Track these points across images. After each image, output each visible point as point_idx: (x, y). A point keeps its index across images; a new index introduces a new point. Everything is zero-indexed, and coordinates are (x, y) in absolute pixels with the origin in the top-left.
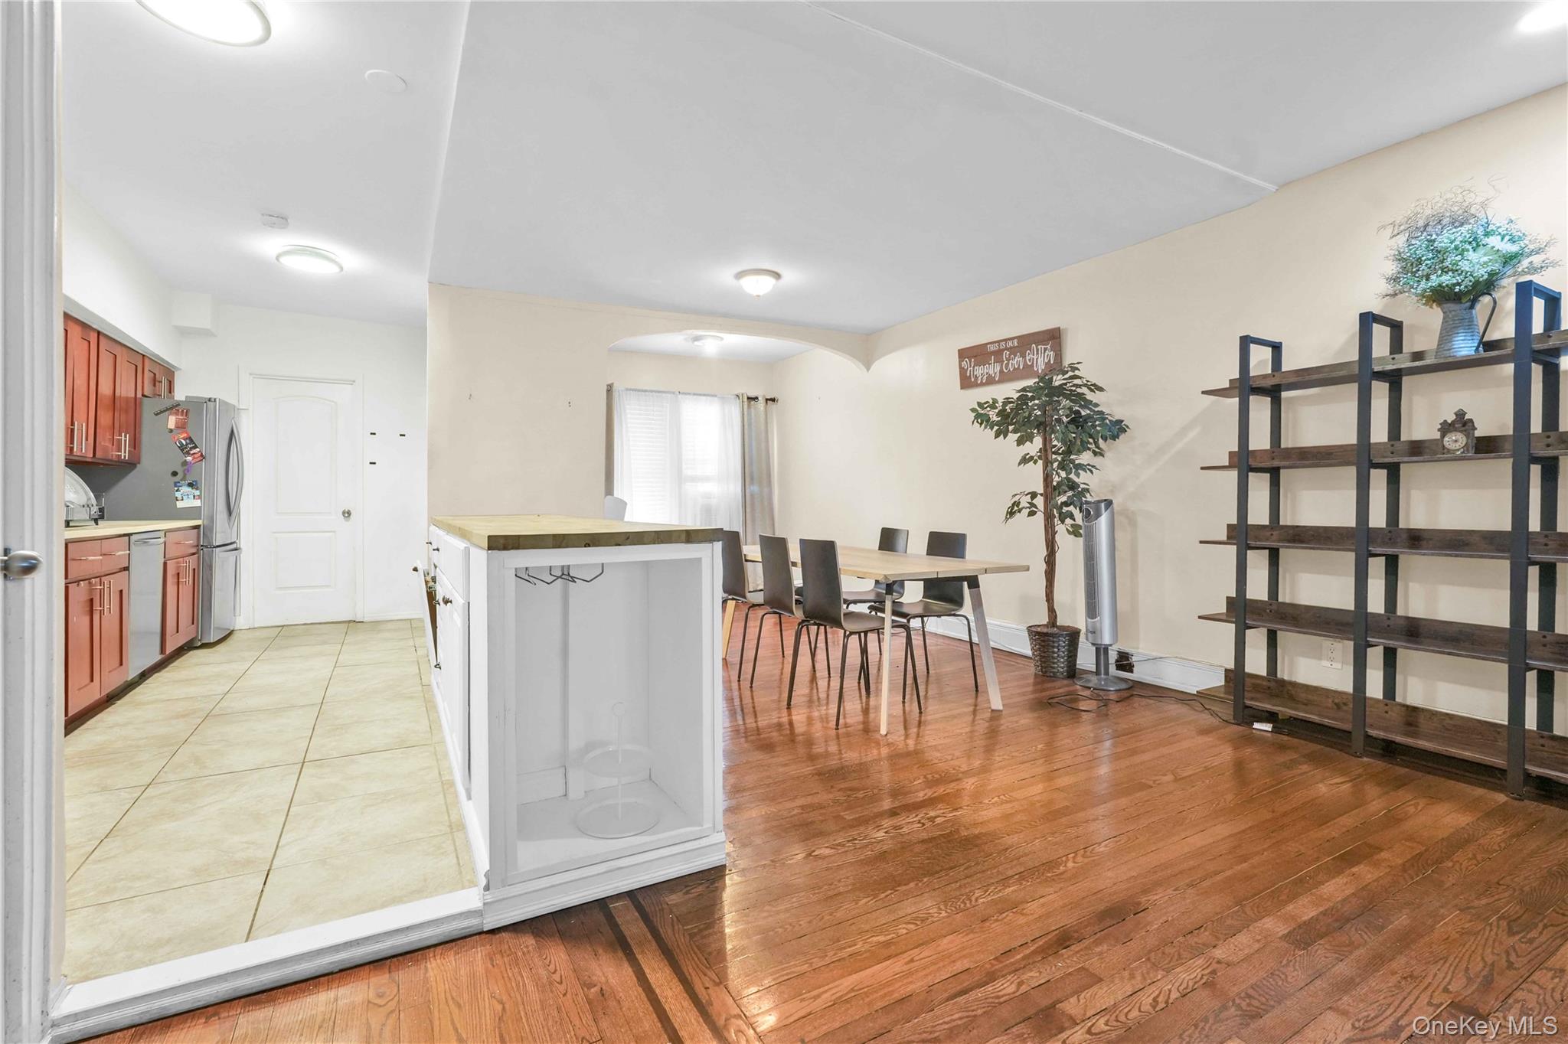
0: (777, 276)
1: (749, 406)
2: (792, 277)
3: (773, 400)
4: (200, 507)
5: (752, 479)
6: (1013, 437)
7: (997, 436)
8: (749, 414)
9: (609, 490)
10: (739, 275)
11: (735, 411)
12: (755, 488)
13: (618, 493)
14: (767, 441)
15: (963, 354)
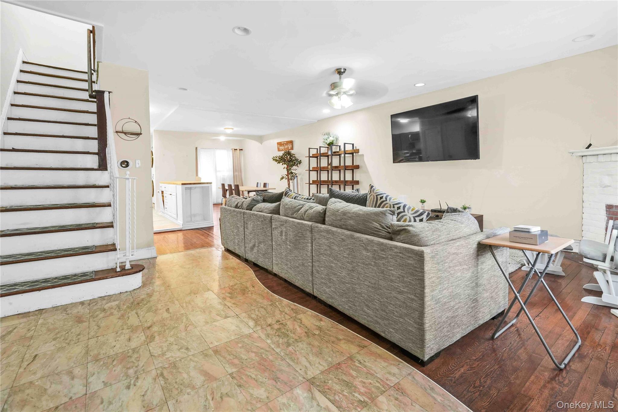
0: (233, 129)
1: (235, 152)
2: (235, 129)
3: (242, 150)
5: (236, 170)
6: (281, 163)
7: (278, 163)
8: (235, 154)
9: (197, 175)
10: (225, 129)
11: (231, 153)
12: (237, 173)
13: (199, 176)
14: (240, 161)
15: (278, 143)
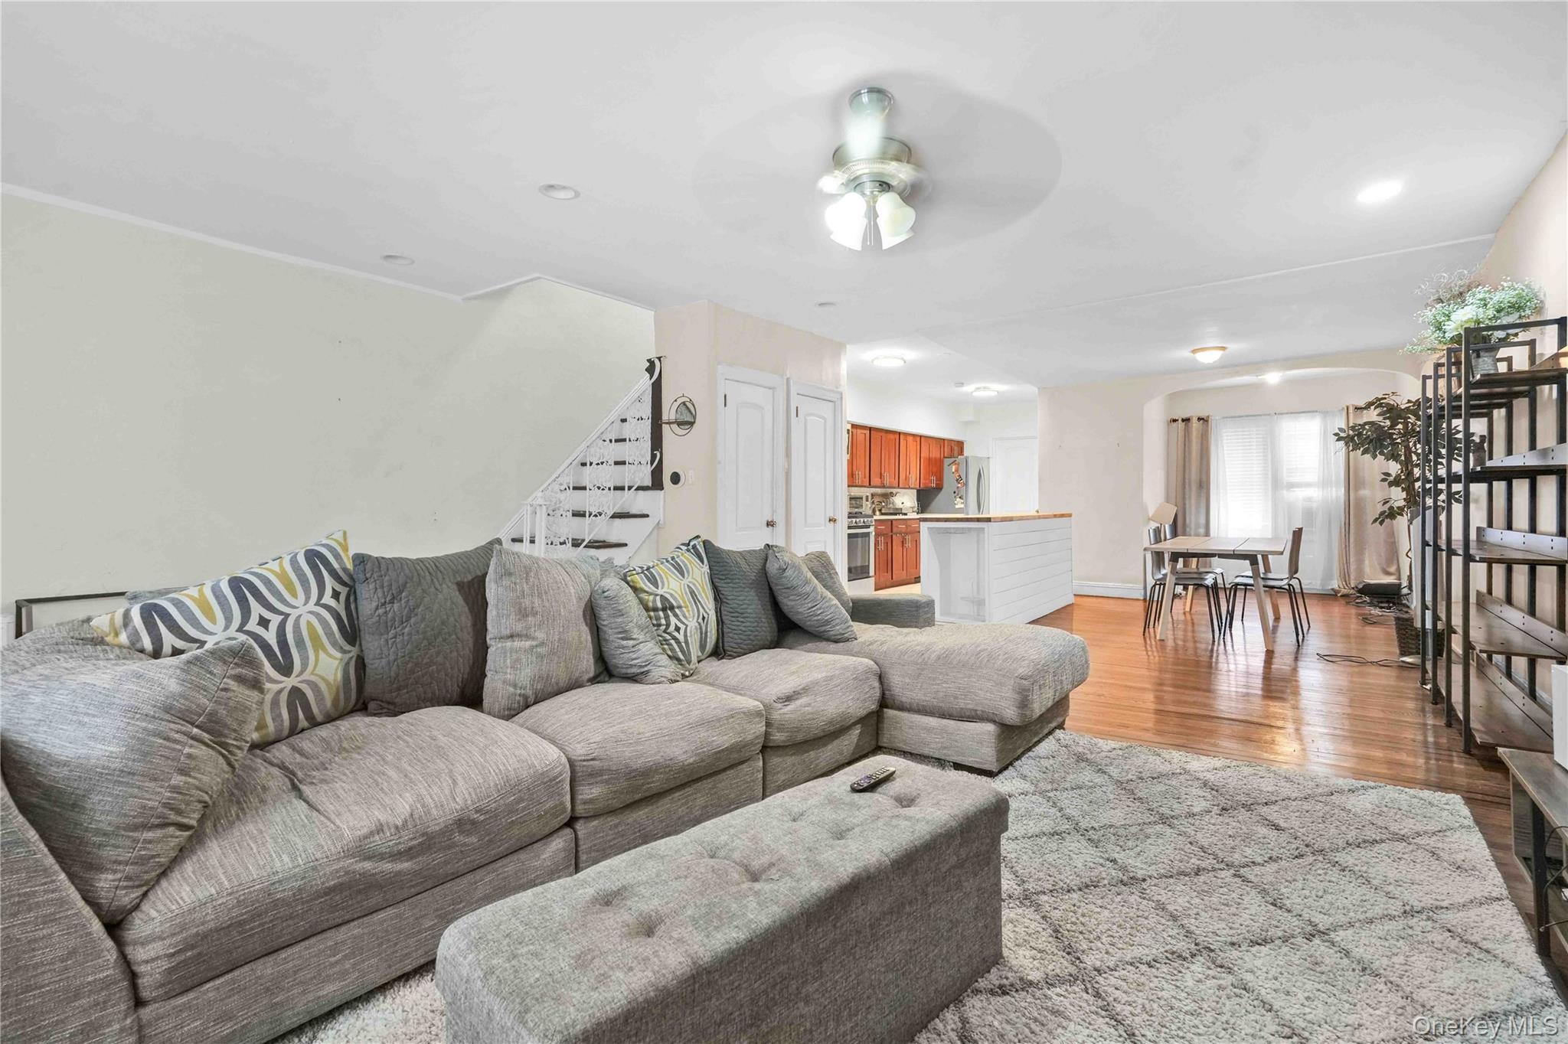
4: (961, 508)
10: (1194, 352)
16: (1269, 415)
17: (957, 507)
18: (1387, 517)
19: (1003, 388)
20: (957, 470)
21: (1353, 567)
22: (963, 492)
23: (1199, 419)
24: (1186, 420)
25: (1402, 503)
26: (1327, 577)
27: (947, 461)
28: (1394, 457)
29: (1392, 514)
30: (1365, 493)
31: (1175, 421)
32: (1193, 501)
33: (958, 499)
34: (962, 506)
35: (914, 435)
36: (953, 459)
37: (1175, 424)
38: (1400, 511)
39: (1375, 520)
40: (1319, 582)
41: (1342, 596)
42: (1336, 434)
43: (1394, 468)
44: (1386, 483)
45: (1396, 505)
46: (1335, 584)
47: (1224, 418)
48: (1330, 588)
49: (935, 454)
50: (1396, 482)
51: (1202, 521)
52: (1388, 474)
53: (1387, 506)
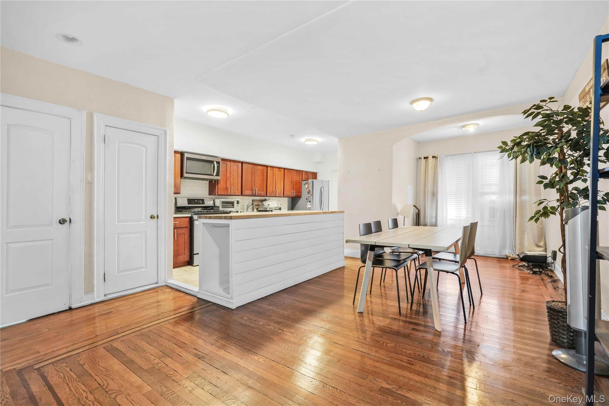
4: (311, 207)
10: (411, 102)
16: (471, 153)
17: (308, 207)
18: (541, 215)
19: (320, 139)
20: (308, 187)
21: (518, 242)
22: (311, 199)
23: (433, 157)
24: (426, 158)
25: (556, 204)
26: (503, 247)
27: (304, 182)
28: (550, 161)
29: (546, 213)
30: (526, 198)
31: (420, 158)
32: (429, 203)
33: (308, 203)
34: (310, 206)
35: (279, 168)
36: (306, 182)
37: (420, 160)
38: (553, 210)
39: (531, 218)
40: (497, 251)
41: (511, 259)
42: (500, 147)
43: (550, 171)
44: (542, 185)
45: (551, 204)
46: (507, 252)
47: (446, 156)
48: (504, 254)
49: (296, 178)
50: (551, 185)
51: (434, 214)
52: (545, 178)
53: (543, 205)
